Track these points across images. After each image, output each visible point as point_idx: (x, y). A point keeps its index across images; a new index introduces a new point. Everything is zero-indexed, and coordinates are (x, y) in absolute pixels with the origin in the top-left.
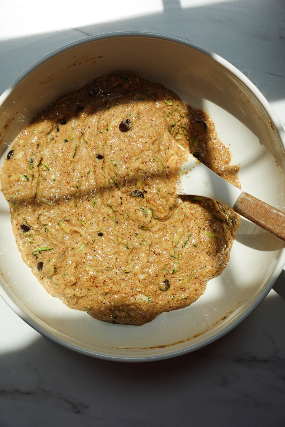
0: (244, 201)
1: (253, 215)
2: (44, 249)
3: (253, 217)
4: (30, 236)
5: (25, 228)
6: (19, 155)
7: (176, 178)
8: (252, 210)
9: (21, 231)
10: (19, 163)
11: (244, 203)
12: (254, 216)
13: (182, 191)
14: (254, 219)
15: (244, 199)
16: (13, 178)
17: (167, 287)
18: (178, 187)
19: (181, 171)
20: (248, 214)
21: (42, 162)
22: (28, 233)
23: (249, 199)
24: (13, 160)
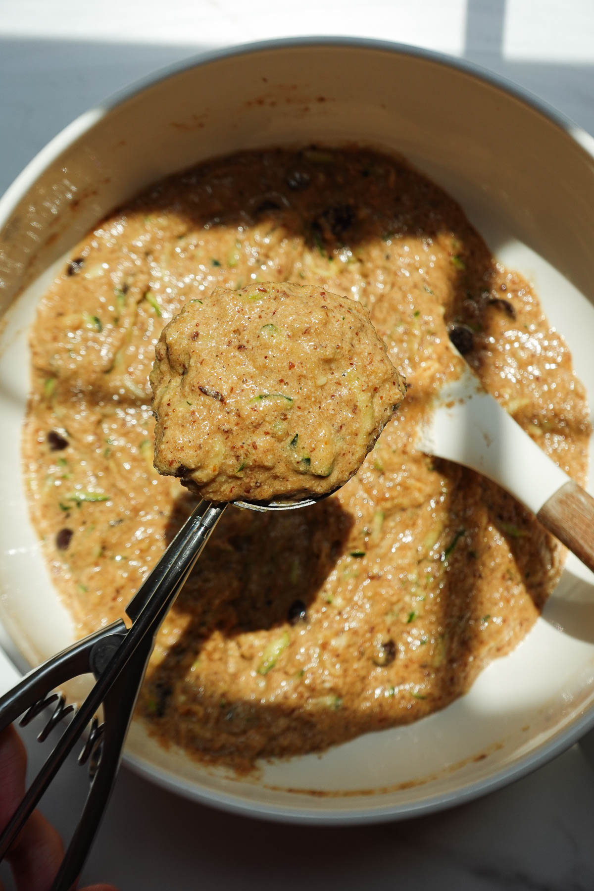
0: (569, 502)
1: (582, 538)
2: (91, 498)
3: (581, 542)
4: (65, 461)
5: (58, 443)
6: (95, 272)
7: (423, 411)
8: (584, 527)
9: (46, 447)
10: (91, 287)
11: (568, 506)
12: (586, 541)
13: (428, 443)
14: (582, 547)
15: (569, 496)
16: (68, 320)
17: (390, 657)
18: (420, 434)
19: (438, 397)
20: (572, 533)
21: (150, 296)
22: (61, 454)
23: (583, 499)
24: (78, 279)
